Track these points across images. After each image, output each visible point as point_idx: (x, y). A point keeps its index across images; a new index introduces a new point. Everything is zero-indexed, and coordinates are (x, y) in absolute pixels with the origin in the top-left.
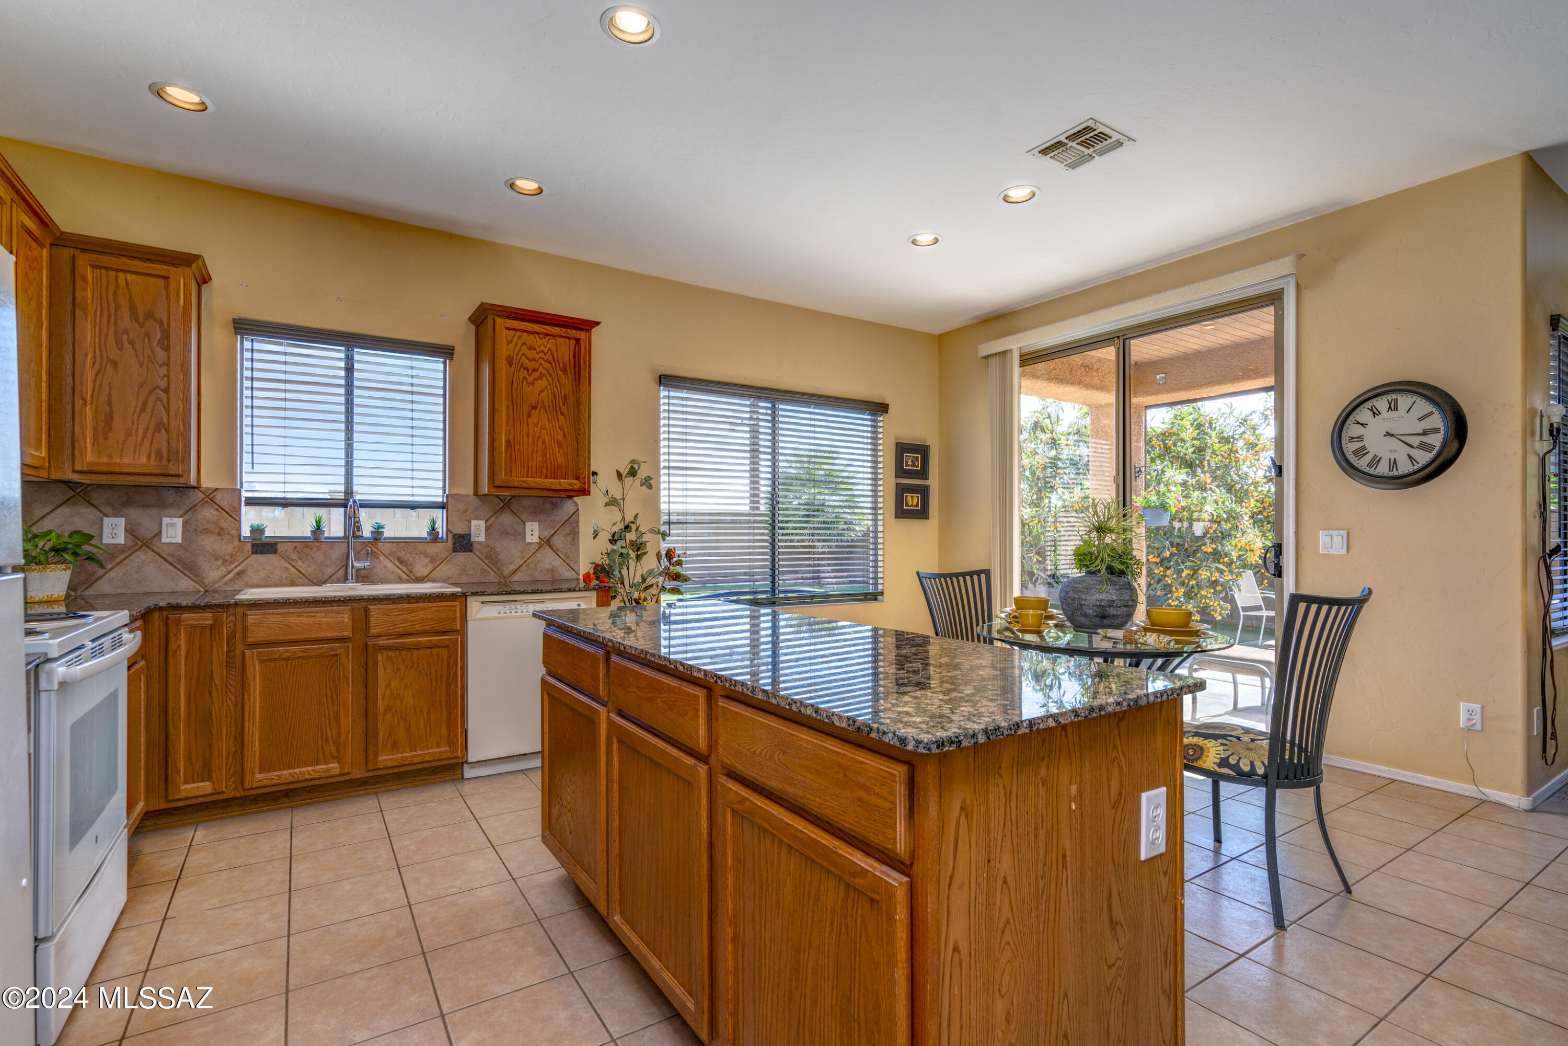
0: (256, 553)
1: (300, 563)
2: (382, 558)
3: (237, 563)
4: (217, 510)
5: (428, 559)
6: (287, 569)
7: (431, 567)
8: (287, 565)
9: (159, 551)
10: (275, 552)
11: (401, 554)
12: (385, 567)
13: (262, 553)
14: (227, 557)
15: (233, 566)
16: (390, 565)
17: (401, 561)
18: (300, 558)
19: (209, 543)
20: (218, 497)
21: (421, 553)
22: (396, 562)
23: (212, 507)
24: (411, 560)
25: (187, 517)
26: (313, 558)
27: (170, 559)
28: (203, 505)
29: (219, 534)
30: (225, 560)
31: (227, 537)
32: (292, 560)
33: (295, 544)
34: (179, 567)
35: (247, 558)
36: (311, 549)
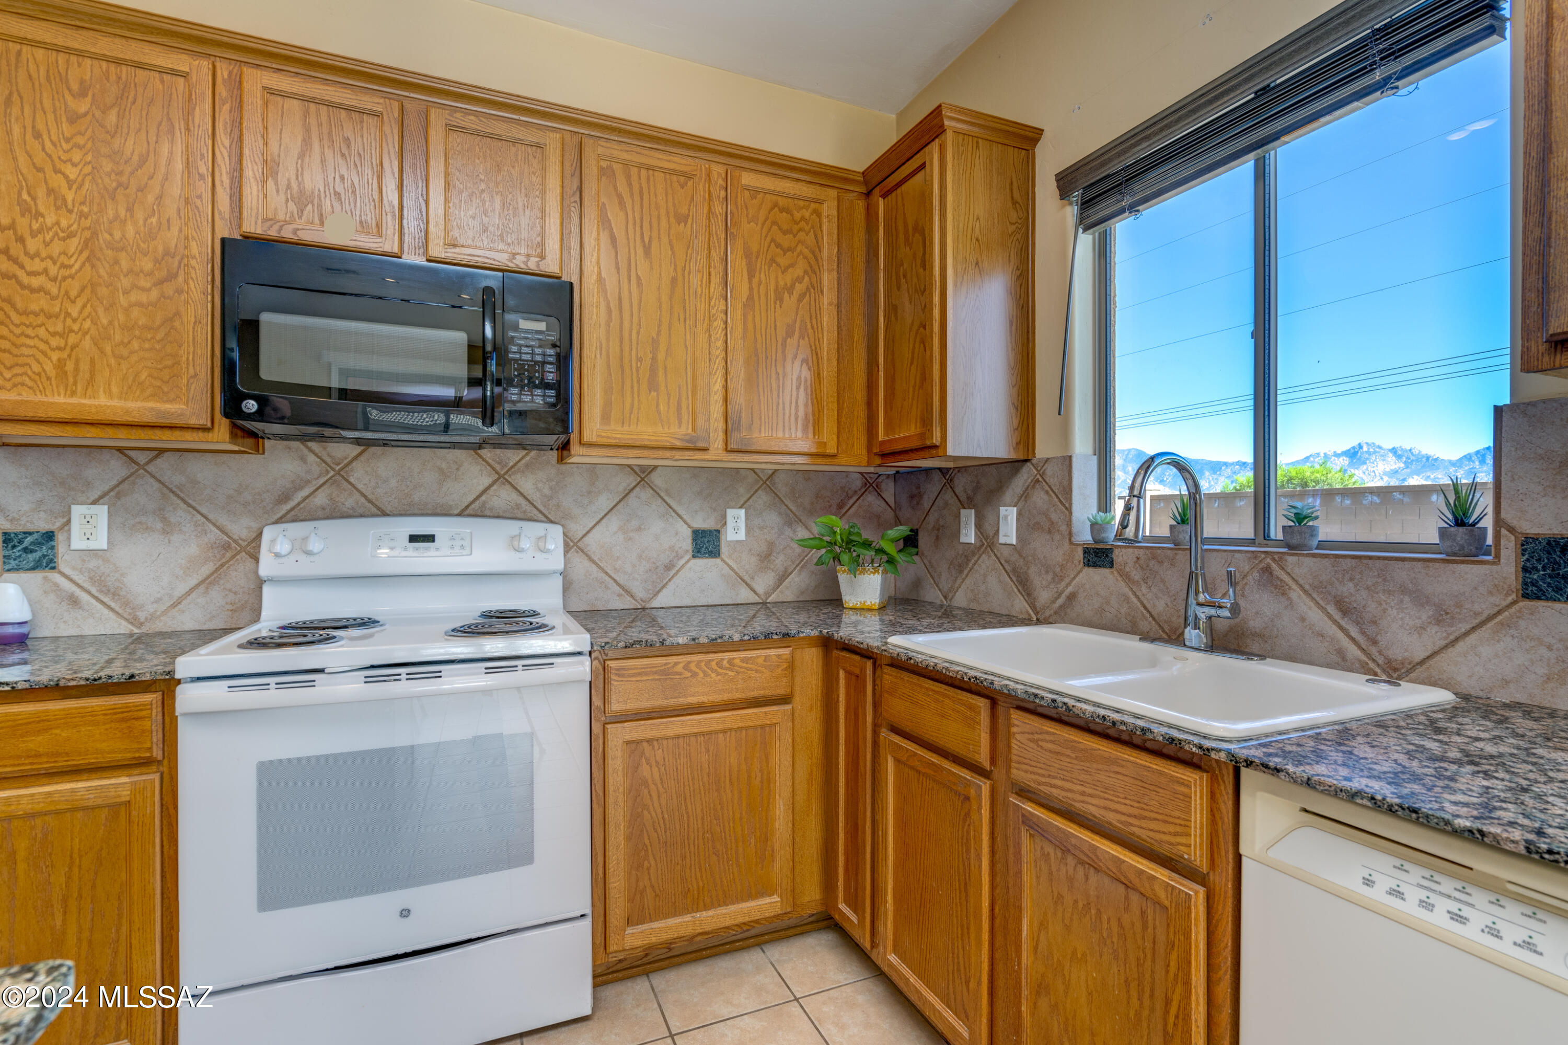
0: (1088, 565)
1: (1144, 589)
2: (1296, 594)
3: (1067, 580)
4: (1047, 492)
5: (1426, 614)
6: (1126, 599)
7: (1435, 637)
8: (1127, 590)
9: (999, 555)
10: (1111, 565)
11: (1346, 589)
12: (1303, 619)
13: (1095, 565)
14: (1057, 569)
15: (1063, 584)
16: (1315, 616)
17: (1345, 610)
18: (1145, 580)
19: (1041, 545)
20: (1049, 470)
21: (1403, 590)
22: (1331, 609)
23: (1043, 489)
24: (1372, 607)
25: (1021, 504)
26: (1163, 581)
27: (1007, 567)
28: (1033, 487)
29: (1050, 532)
30: (1055, 574)
31: (1057, 537)
32: (1134, 582)
33: (1137, 552)
34: (1014, 579)
35: (1078, 573)
36: (1161, 563)
